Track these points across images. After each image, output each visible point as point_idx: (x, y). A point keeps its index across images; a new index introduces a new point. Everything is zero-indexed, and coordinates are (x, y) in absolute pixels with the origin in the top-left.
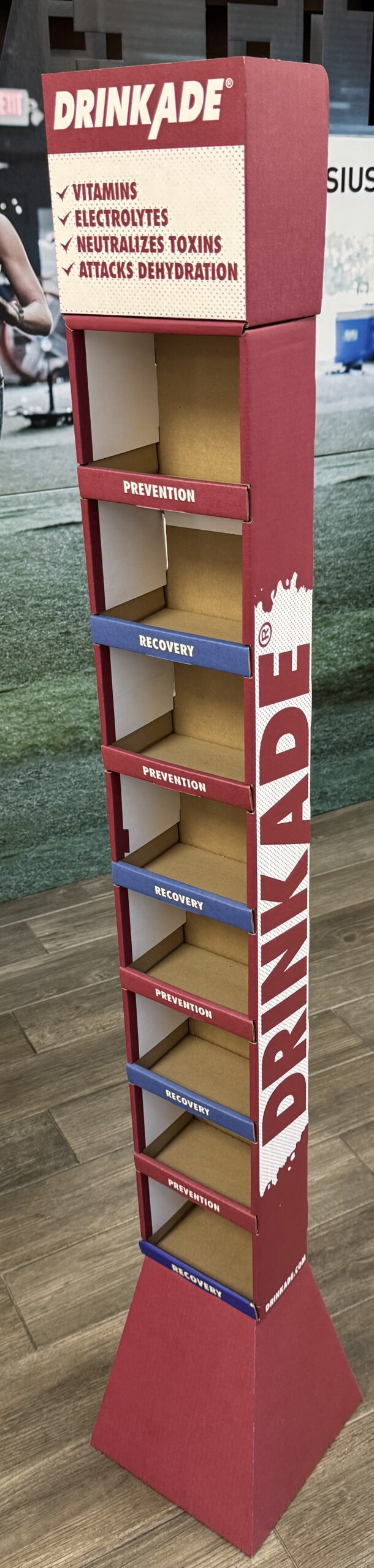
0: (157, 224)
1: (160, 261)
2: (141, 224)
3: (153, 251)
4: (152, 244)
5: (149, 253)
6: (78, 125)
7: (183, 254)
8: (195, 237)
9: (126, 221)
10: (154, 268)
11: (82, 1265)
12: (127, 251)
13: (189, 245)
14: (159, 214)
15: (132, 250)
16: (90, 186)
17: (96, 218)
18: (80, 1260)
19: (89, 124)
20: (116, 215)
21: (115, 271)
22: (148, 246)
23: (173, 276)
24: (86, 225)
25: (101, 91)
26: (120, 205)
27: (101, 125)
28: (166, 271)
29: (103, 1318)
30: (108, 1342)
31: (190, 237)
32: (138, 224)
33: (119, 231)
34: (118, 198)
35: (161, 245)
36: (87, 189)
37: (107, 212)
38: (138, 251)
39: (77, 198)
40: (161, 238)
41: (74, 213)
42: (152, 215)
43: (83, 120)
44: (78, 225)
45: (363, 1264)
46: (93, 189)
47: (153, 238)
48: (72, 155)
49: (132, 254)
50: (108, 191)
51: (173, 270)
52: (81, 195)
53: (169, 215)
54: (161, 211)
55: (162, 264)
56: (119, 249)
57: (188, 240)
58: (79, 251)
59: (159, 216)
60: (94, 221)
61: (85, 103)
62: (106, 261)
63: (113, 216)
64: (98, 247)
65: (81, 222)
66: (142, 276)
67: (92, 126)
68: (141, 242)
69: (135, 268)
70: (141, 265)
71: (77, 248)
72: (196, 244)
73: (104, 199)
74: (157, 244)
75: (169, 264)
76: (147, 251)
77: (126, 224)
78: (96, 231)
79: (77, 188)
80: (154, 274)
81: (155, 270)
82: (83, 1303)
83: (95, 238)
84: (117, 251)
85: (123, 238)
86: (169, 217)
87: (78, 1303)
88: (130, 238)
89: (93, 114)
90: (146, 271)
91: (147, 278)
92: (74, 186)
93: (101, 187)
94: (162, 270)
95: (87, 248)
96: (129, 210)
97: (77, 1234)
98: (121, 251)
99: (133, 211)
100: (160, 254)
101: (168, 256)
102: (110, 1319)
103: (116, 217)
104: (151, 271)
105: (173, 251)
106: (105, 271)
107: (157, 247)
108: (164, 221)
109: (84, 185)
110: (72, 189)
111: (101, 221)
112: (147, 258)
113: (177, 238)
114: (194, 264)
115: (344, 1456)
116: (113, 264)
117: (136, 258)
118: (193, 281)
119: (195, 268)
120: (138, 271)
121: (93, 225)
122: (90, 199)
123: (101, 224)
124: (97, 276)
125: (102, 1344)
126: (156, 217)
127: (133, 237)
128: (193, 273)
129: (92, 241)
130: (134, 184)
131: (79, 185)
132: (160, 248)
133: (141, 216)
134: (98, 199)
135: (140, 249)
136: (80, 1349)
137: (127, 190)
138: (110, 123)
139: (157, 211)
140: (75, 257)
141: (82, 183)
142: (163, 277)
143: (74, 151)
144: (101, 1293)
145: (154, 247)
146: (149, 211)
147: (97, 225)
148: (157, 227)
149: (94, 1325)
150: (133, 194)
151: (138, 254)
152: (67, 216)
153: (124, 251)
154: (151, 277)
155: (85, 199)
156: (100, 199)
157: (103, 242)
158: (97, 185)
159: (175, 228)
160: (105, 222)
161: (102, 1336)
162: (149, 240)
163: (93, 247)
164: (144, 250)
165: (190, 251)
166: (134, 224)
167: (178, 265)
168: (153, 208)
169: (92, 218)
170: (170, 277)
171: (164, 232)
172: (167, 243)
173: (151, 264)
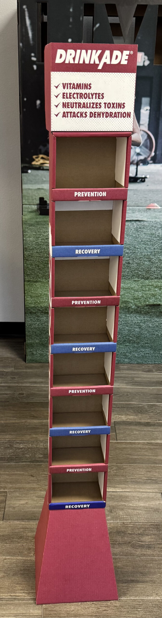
0: (99, 98)
1: (99, 111)
2: (92, 98)
3: (97, 108)
4: (96, 105)
5: (95, 109)
6: (67, 62)
7: (109, 109)
8: (114, 103)
9: (86, 97)
10: (97, 114)
11: (36, 499)
12: (85, 108)
13: (112, 106)
14: (100, 95)
15: (87, 107)
16: (70, 84)
17: (72, 96)
18: (37, 497)
19: (72, 62)
20: (81, 95)
21: (79, 115)
22: (95, 106)
23: (105, 117)
24: (67, 98)
25: (78, 51)
26: (83, 91)
27: (77, 63)
28: (101, 115)
29: (31, 520)
30: (28, 529)
31: (112, 103)
32: (91, 98)
33: (82, 101)
34: (83, 89)
35: (101, 106)
36: (69, 85)
37: (77, 94)
38: (90, 108)
39: (64, 88)
40: (100, 103)
41: (62, 94)
42: (97, 95)
43: (69, 60)
44: (64, 98)
45: (139, 543)
46: (72, 85)
47: (97, 103)
48: (63, 72)
49: (88, 109)
50: (79, 86)
51: (105, 115)
52: (66, 87)
53: (104, 95)
54: (101, 94)
55: (100, 113)
56: (82, 107)
57: (112, 104)
58: (63, 107)
59: (100, 96)
60: (71, 97)
61: (71, 54)
62: (75, 111)
63: (80, 95)
64: (72, 106)
65: (65, 97)
66: (91, 117)
67: (73, 63)
68: (92, 105)
69: (88, 114)
70: (91, 113)
71: (62, 107)
72: (115, 105)
73: (77, 89)
74: (98, 105)
75: (103, 113)
76: (94, 108)
77: (85, 98)
78: (72, 100)
79: (64, 85)
80: (96, 116)
81: (97, 115)
82: (28, 512)
83: (71, 103)
84: (81, 108)
85: (84, 103)
86: (104, 96)
87: (27, 511)
88: (87, 103)
89: (74, 59)
90: (92, 115)
91: (93, 117)
92: (63, 84)
93: (76, 84)
94: (100, 115)
95: (67, 107)
96: (87, 93)
97: (41, 487)
98: (83, 108)
99: (89, 94)
100: (100, 109)
101: (103, 110)
102: (33, 521)
103: (81, 96)
104: (95, 115)
105: (105, 108)
106: (74, 115)
107: (98, 106)
108: (102, 97)
109: (67, 84)
110: (62, 85)
111: (74, 96)
112: (93, 110)
113: (107, 103)
114: (114, 113)
115: (84, 609)
116: (78, 112)
117: (88, 111)
118: (113, 118)
119: (114, 114)
120: (89, 115)
121: (70, 98)
122: (70, 88)
123: (74, 98)
124: (71, 117)
125: (25, 529)
126: (99, 96)
127: (88, 103)
128: (113, 116)
129: (70, 104)
130: (90, 84)
131: (65, 84)
132: (100, 107)
133: (92, 95)
134: (74, 89)
135: (91, 107)
136: (17, 527)
137: (87, 86)
138: (81, 62)
139: (99, 94)
140: (61, 110)
141: (67, 83)
142: (100, 117)
143: (64, 71)
144: (36, 511)
145: (97, 107)
146: (96, 94)
147: (72, 98)
148: (99, 99)
149: (26, 521)
150: (89, 88)
151: (90, 109)
152: (59, 95)
153: (84, 108)
154: (95, 117)
155: (67, 88)
156: (75, 89)
157: (75, 105)
158: (74, 84)
159: (106, 100)
160: (76, 97)
161: (26, 526)
162: (95, 104)
163: (70, 106)
164: (93, 107)
165: (112, 108)
166: (89, 98)
167: (107, 113)
168: (98, 93)
169: (70, 96)
170: (103, 117)
171: (102, 101)
172: (103, 105)
173: (95, 113)
